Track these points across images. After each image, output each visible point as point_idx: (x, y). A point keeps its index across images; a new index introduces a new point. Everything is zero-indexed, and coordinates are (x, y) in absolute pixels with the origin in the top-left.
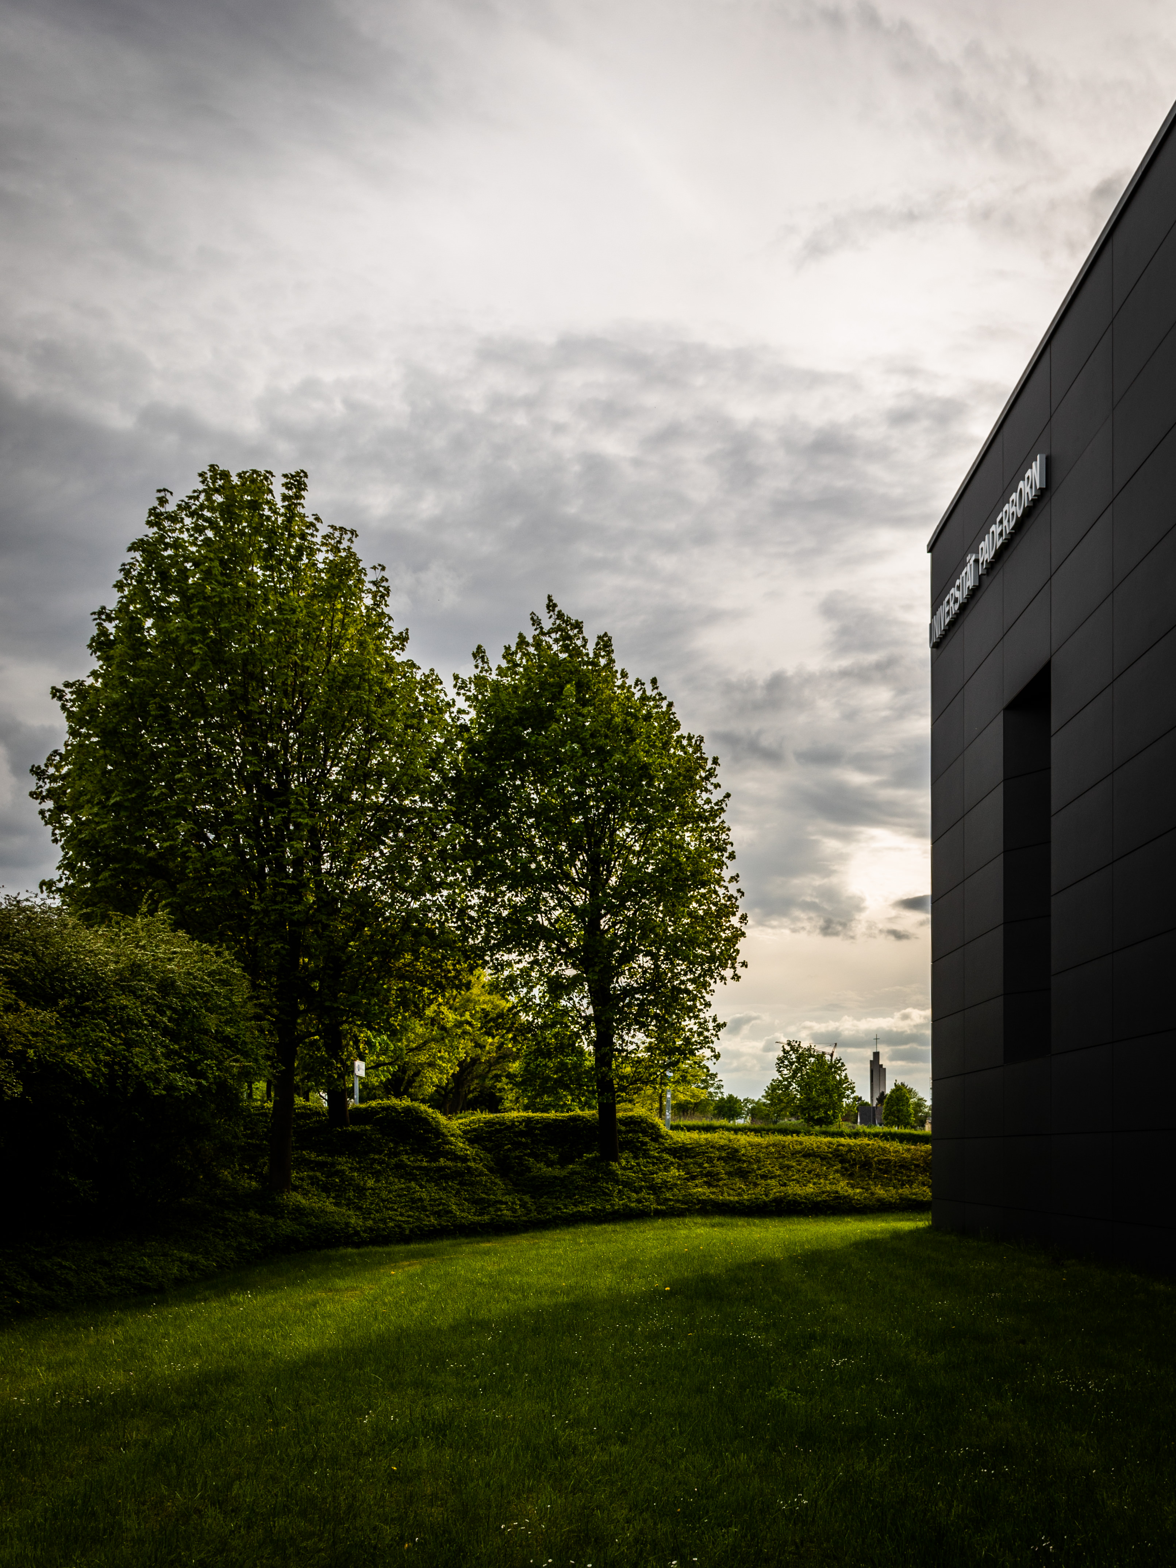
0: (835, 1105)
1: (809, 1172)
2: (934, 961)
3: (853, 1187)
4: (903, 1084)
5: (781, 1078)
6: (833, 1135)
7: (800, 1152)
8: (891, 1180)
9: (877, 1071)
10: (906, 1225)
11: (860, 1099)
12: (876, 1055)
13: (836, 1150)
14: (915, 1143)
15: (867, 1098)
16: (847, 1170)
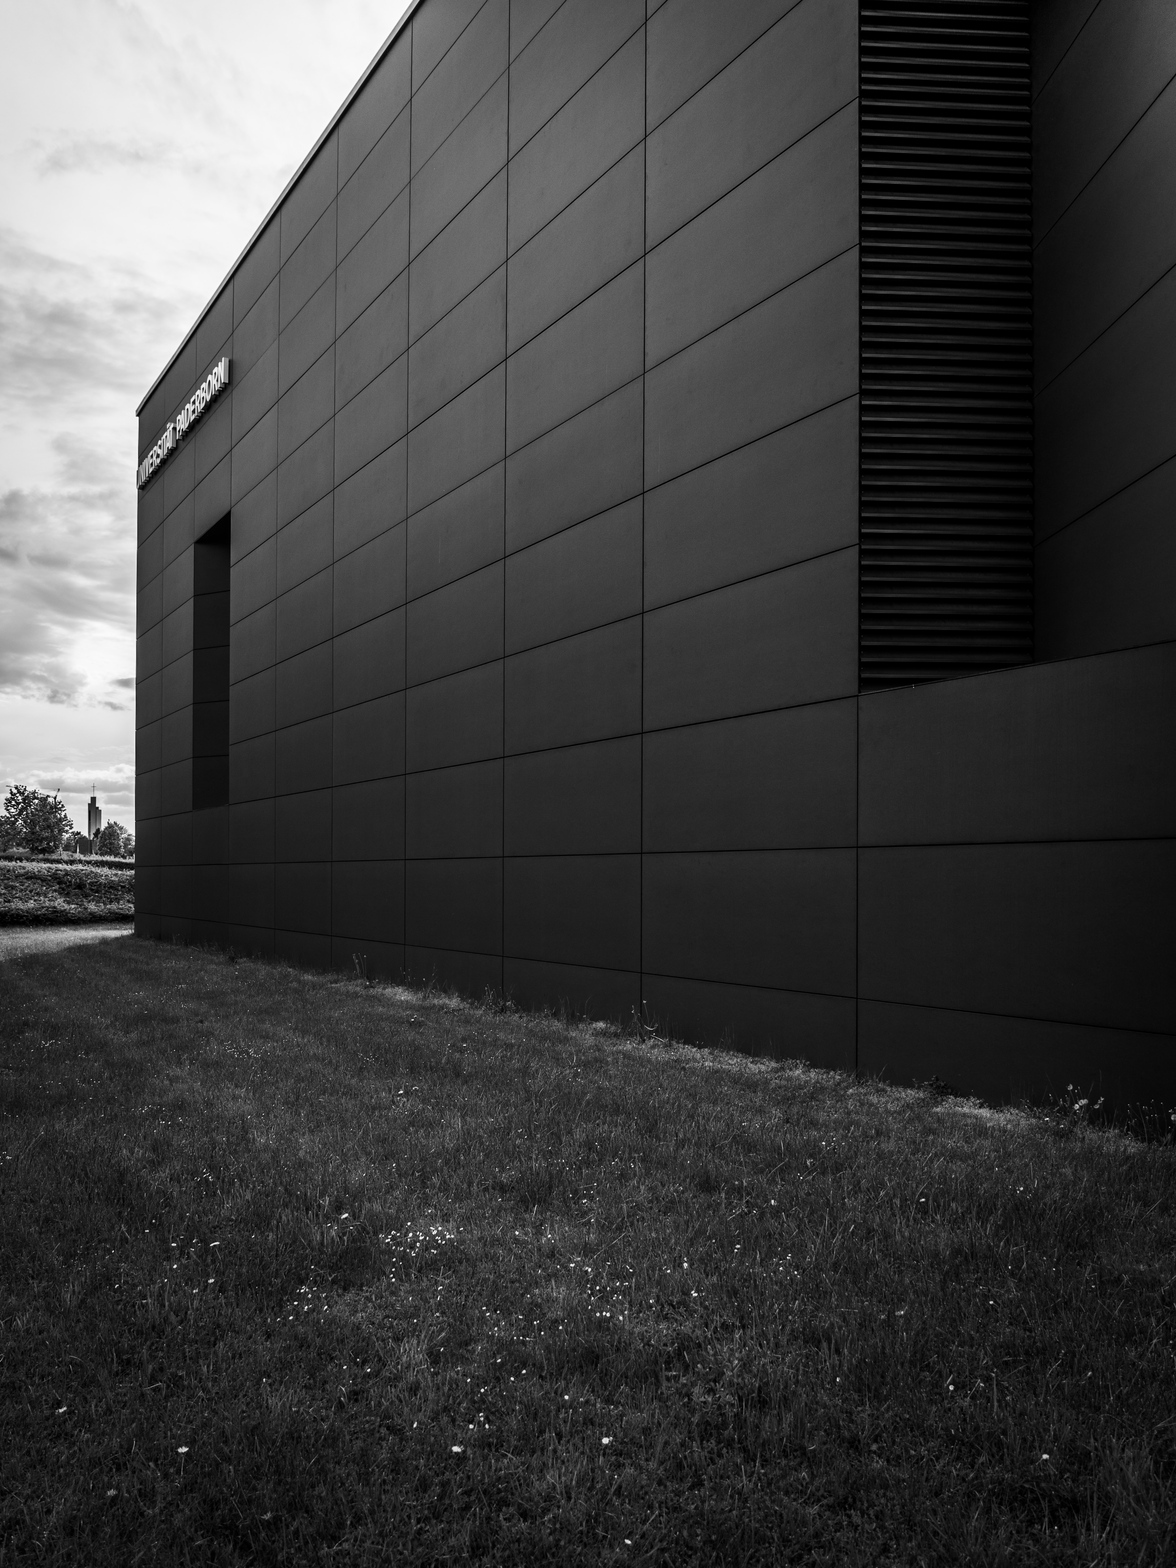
0: (56, 839)
1: (31, 891)
2: (138, 728)
3: (69, 903)
4: (115, 823)
5: (8, 815)
6: (52, 861)
7: (23, 875)
8: (101, 898)
9: (94, 811)
10: (112, 933)
11: (78, 833)
12: (93, 799)
13: (55, 874)
14: (121, 869)
15: (85, 833)
16: (63, 889)
